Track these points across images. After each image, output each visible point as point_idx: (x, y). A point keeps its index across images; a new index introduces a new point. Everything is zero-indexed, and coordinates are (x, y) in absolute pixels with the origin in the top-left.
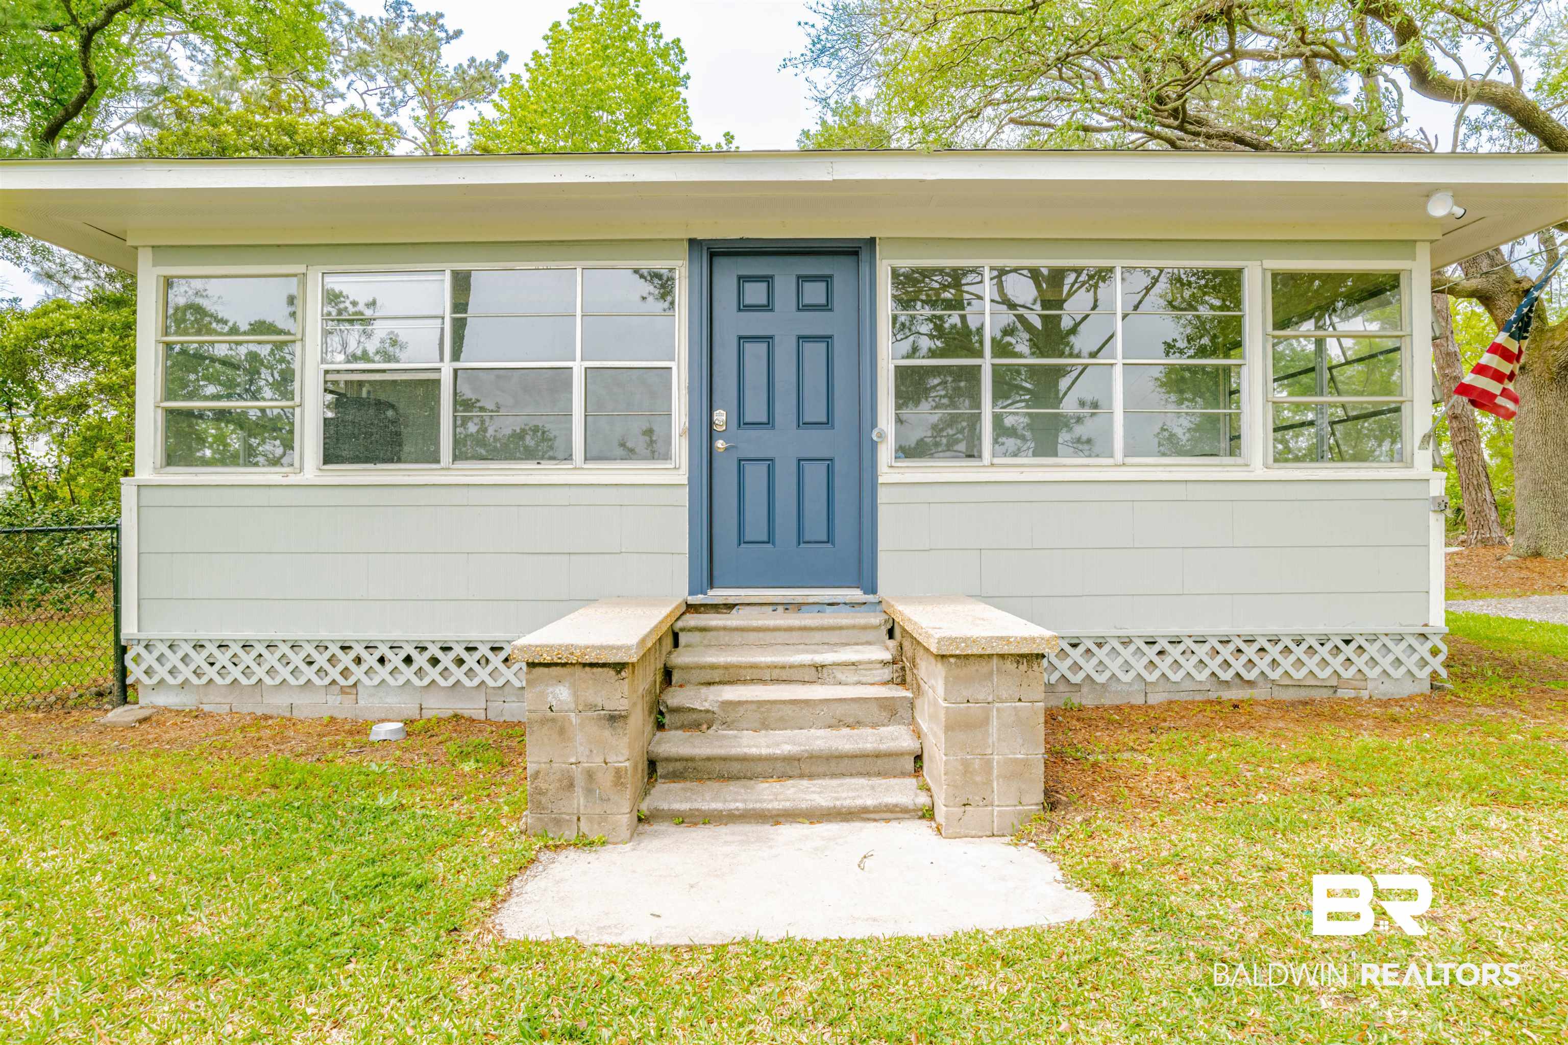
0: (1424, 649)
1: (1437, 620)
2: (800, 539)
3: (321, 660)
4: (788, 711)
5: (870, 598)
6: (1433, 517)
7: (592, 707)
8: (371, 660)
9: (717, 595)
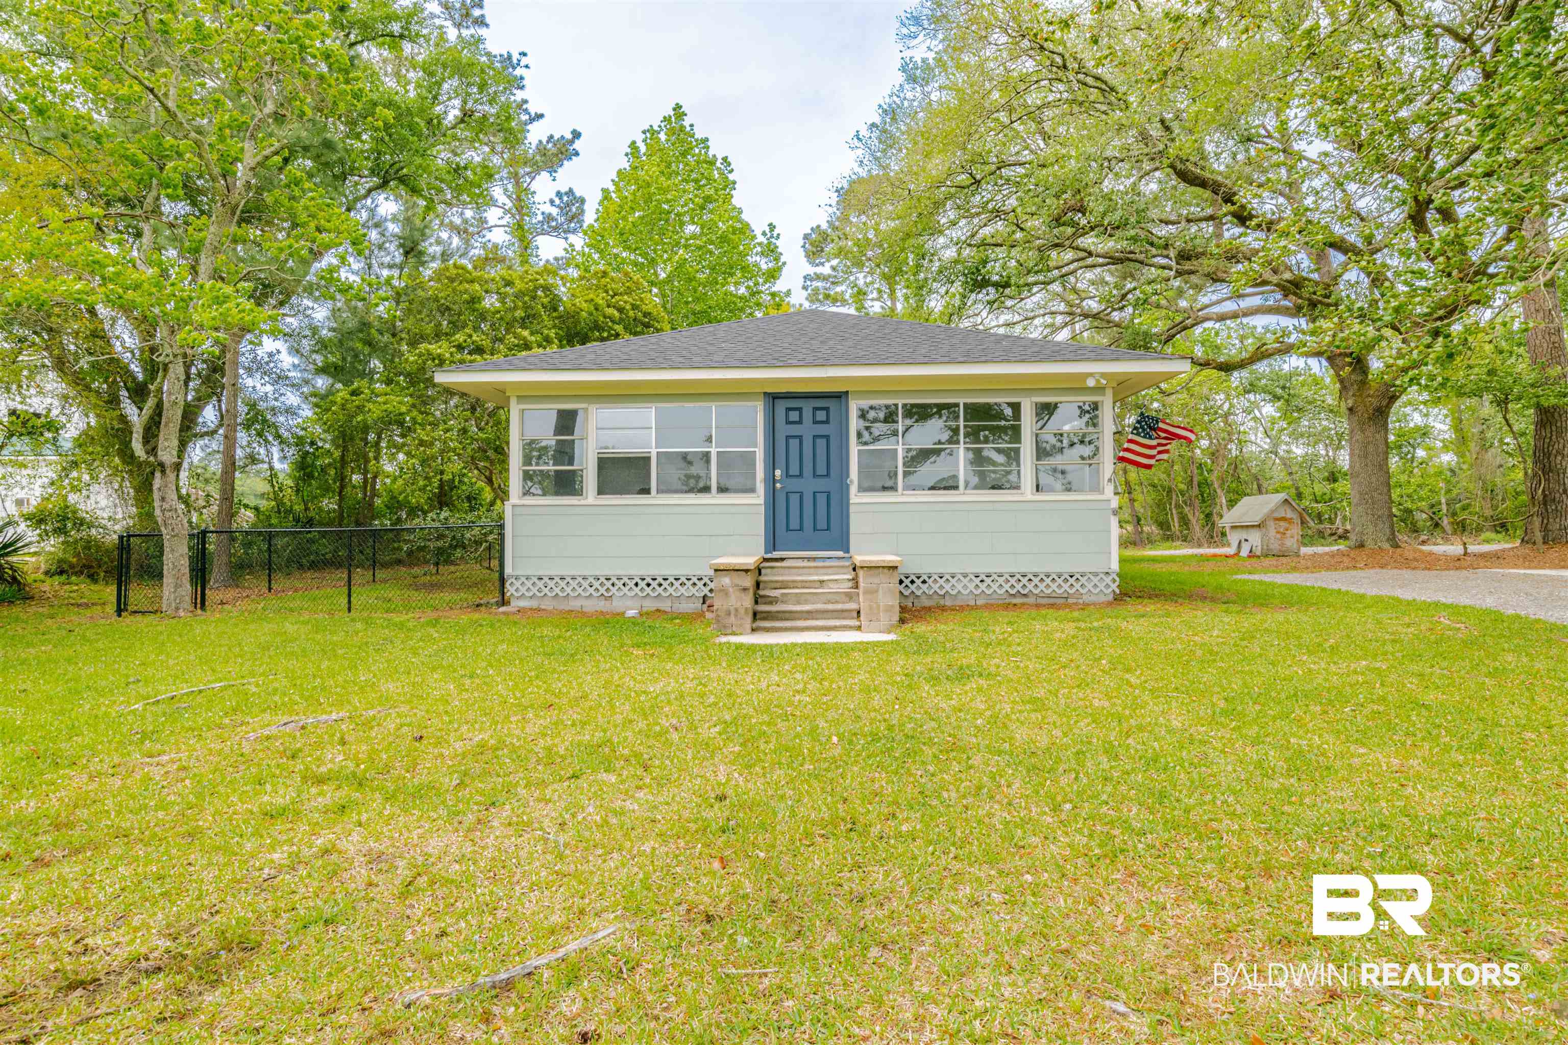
0: (1108, 580)
1: (1115, 566)
2: (815, 529)
3: (596, 584)
4: (808, 597)
5: (846, 555)
6: (1112, 517)
7: (737, 585)
8: (619, 584)
9: (776, 554)
